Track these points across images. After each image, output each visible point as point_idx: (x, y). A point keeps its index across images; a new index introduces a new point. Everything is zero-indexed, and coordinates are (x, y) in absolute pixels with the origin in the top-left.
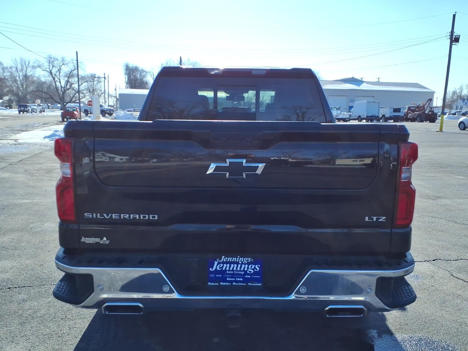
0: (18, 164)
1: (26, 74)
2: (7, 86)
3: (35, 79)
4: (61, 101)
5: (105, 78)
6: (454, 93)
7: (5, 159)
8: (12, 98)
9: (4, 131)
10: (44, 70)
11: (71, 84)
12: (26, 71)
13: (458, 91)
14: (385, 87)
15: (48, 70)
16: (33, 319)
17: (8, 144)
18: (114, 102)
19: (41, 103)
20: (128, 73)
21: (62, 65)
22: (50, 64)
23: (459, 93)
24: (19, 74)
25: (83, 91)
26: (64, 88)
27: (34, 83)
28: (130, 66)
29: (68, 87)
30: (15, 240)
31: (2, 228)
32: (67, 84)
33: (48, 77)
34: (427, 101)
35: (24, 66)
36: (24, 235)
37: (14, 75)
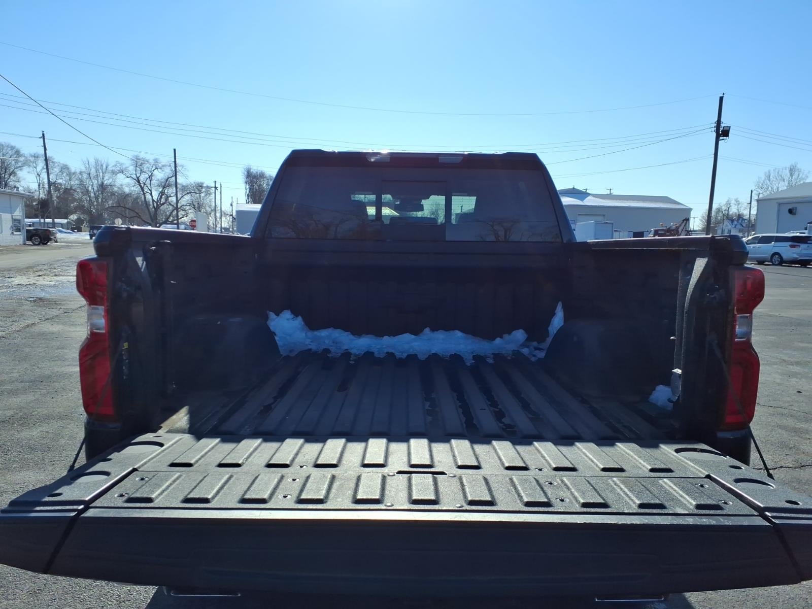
0: (78, 311)
1: (103, 183)
2: (74, 200)
3: (116, 189)
4: (152, 221)
5: (216, 188)
6: (719, 210)
7: (60, 304)
8: (82, 217)
9: (65, 263)
10: (128, 177)
11: (167, 199)
12: (103, 179)
13: (724, 208)
14: (620, 201)
15: (134, 176)
16: (57, 583)
17: (69, 281)
18: (230, 223)
19: (122, 224)
20: (249, 181)
21: (154, 170)
22: (138, 169)
23: (725, 210)
24: (92, 182)
25: (185, 207)
26: (157, 203)
27: (115, 195)
28: (252, 172)
29: (163, 200)
30: (50, 435)
31: (33, 414)
32: (161, 197)
33: (133, 186)
34: (682, 221)
35: (100, 171)
36: (67, 426)
37: (85, 184)
